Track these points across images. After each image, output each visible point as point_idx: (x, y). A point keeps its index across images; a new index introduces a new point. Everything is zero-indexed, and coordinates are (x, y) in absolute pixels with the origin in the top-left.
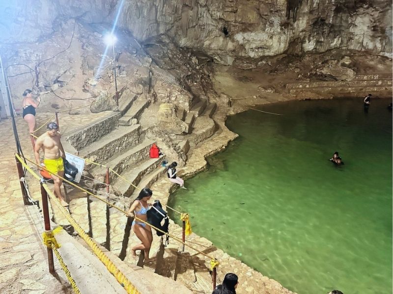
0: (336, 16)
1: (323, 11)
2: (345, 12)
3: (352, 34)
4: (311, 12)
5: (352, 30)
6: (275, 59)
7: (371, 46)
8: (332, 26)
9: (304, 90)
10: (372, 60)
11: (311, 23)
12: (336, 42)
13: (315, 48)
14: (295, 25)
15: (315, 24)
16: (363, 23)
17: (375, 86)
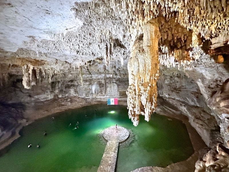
0: (65, 89)
1: (62, 88)
2: (67, 88)
3: (70, 93)
4: (59, 88)
5: (70, 92)
6: (50, 101)
7: (75, 95)
8: (65, 91)
9: (57, 110)
10: (76, 98)
11: (59, 91)
12: (67, 95)
13: (62, 97)
14: (55, 91)
15: (60, 91)
16: (72, 90)
17: (76, 105)
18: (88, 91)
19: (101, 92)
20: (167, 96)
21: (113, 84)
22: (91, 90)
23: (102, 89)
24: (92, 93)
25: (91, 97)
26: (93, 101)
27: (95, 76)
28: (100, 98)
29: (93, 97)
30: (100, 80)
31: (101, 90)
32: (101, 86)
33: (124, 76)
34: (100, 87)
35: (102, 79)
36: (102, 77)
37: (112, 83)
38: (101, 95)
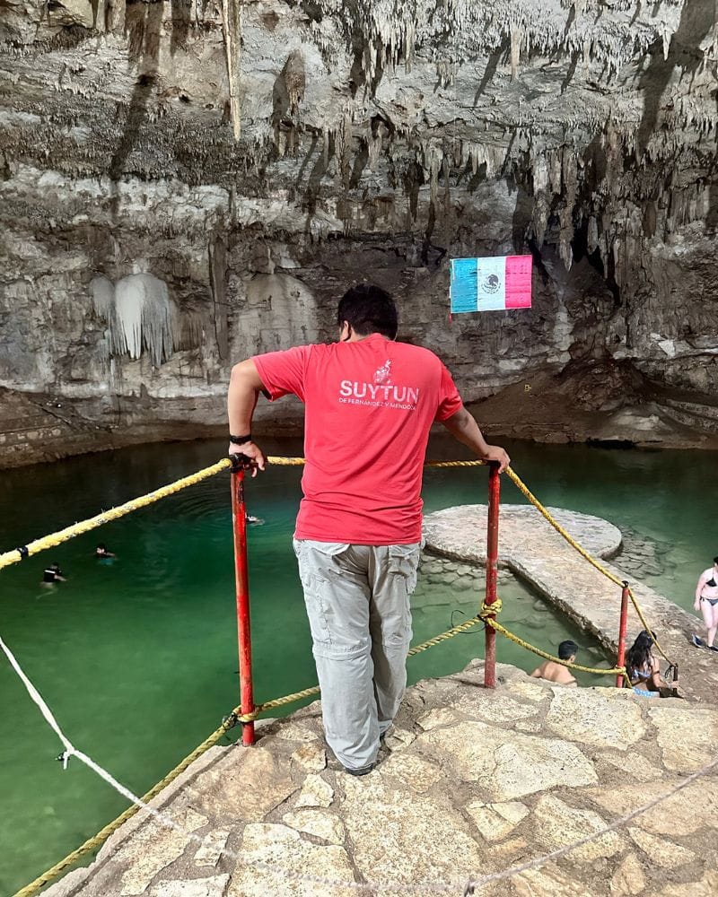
18: (76, 336)
19: (189, 347)
20: (669, 347)
21: (283, 286)
22: (105, 321)
23: (196, 318)
24: (118, 356)
25: (103, 387)
26: (129, 420)
27: (144, 198)
28: (180, 398)
29: (125, 390)
30: (183, 246)
31: (187, 329)
32: (184, 300)
33: (373, 220)
34: (183, 305)
35: (191, 238)
36: (198, 215)
37: (273, 278)
38: (186, 371)
